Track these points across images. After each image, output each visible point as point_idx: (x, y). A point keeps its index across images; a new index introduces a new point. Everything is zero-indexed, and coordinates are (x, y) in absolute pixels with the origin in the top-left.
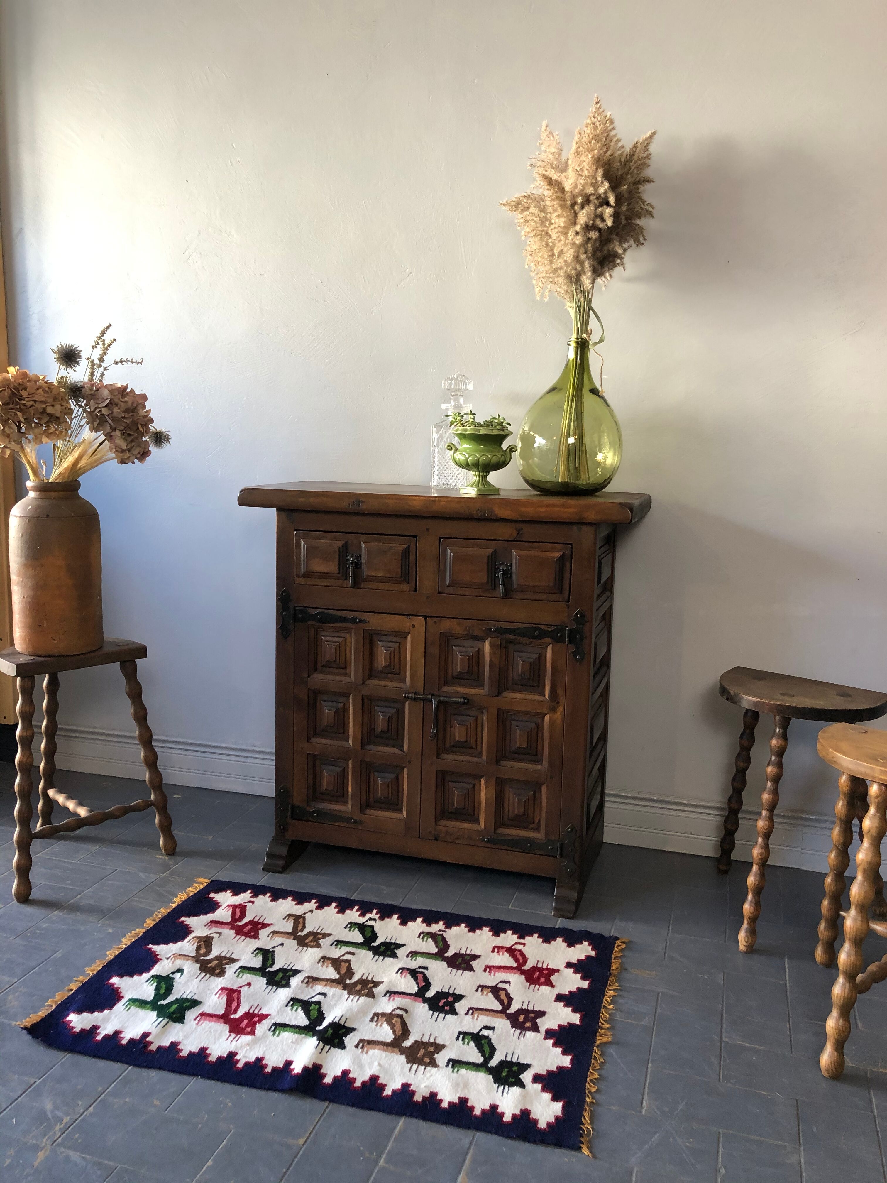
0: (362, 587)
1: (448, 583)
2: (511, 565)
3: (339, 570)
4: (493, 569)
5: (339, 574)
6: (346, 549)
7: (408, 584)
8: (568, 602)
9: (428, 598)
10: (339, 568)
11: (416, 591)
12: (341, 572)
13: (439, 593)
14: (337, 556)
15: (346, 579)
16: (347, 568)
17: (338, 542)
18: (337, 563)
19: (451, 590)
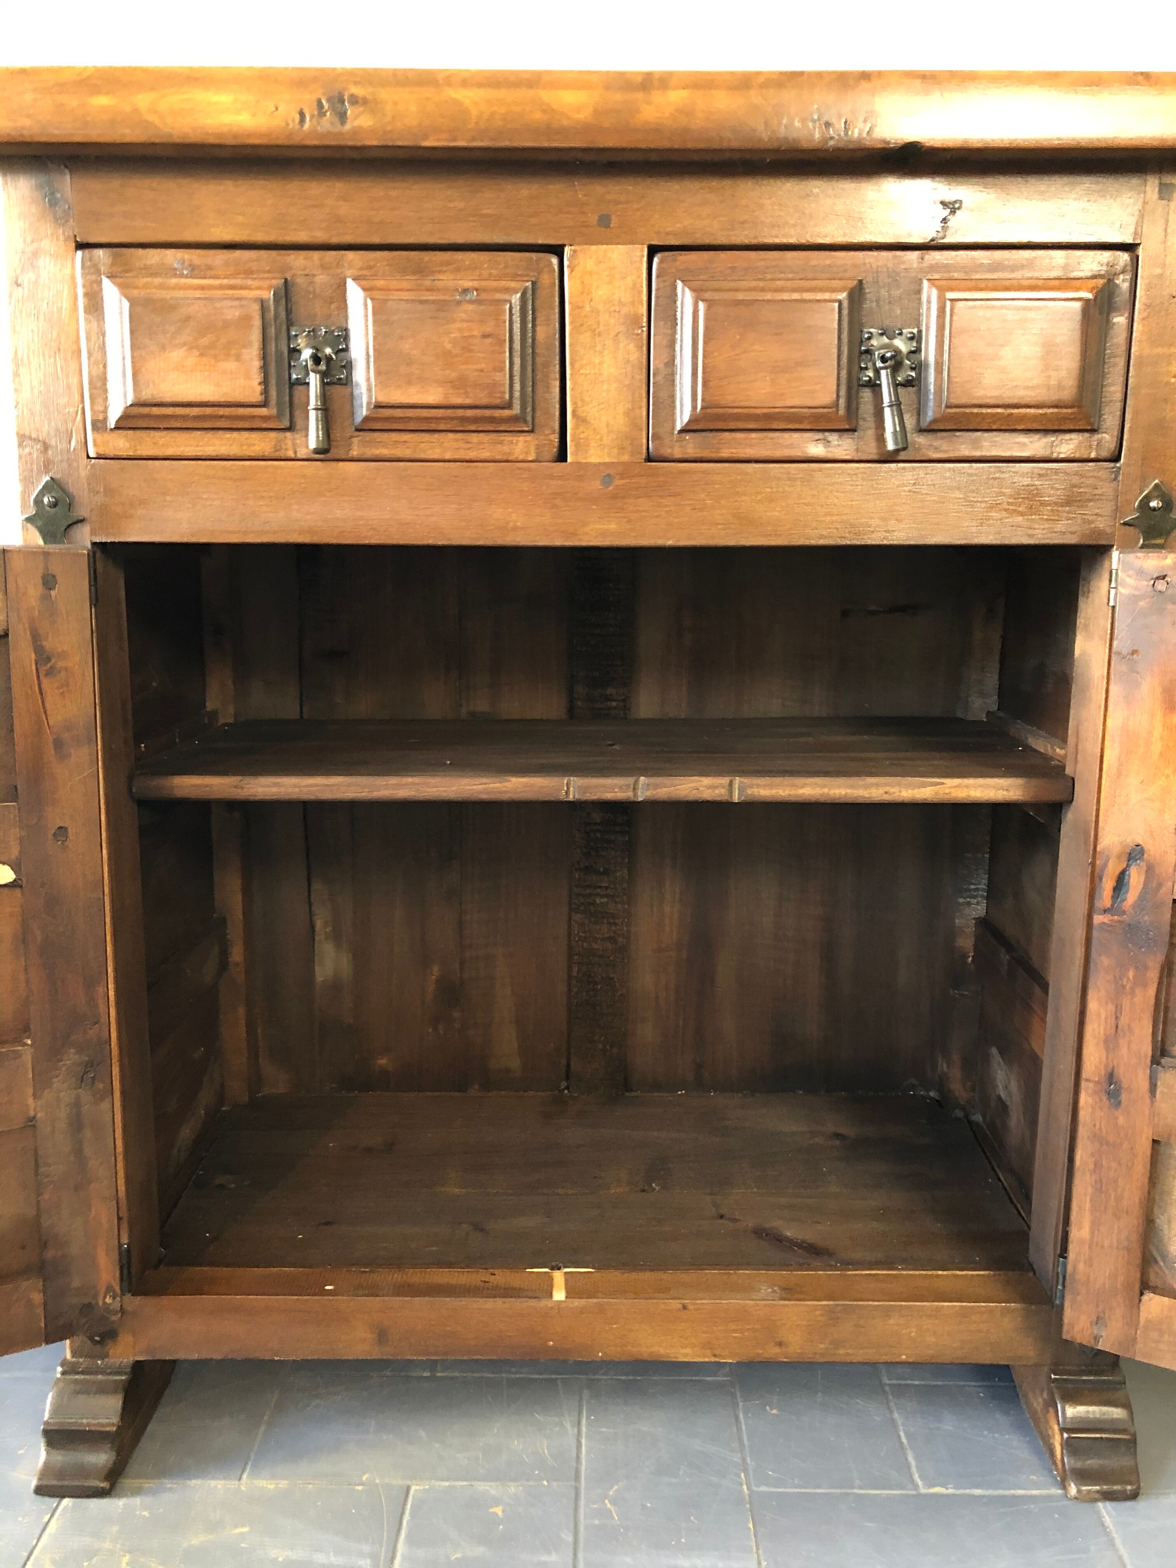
0: (355, 453)
1: (683, 416)
2: (917, 338)
3: (266, 392)
4: (857, 354)
5: (265, 404)
6: (289, 311)
7: (532, 431)
8: (1117, 459)
9: (608, 479)
10: (265, 382)
11: (562, 456)
12: (273, 393)
13: (649, 459)
14: (255, 336)
15: (290, 429)
16: (292, 384)
17: (256, 283)
18: (257, 364)
19: (691, 446)
